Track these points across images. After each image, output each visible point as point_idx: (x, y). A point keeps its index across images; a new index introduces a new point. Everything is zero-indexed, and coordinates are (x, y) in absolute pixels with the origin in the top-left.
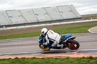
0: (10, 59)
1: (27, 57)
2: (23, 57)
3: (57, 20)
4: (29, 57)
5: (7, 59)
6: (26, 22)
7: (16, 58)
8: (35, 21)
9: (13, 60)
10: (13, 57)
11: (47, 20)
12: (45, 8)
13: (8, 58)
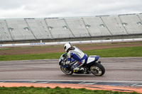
0: (48, 88)
1: (72, 87)
2: (68, 87)
3: (118, 36)
4: (76, 88)
5: (45, 89)
6: (72, 36)
7: (57, 88)
8: (86, 36)
9: (52, 89)
10: (53, 86)
11: (103, 35)
12: (100, 17)
13: (45, 86)
